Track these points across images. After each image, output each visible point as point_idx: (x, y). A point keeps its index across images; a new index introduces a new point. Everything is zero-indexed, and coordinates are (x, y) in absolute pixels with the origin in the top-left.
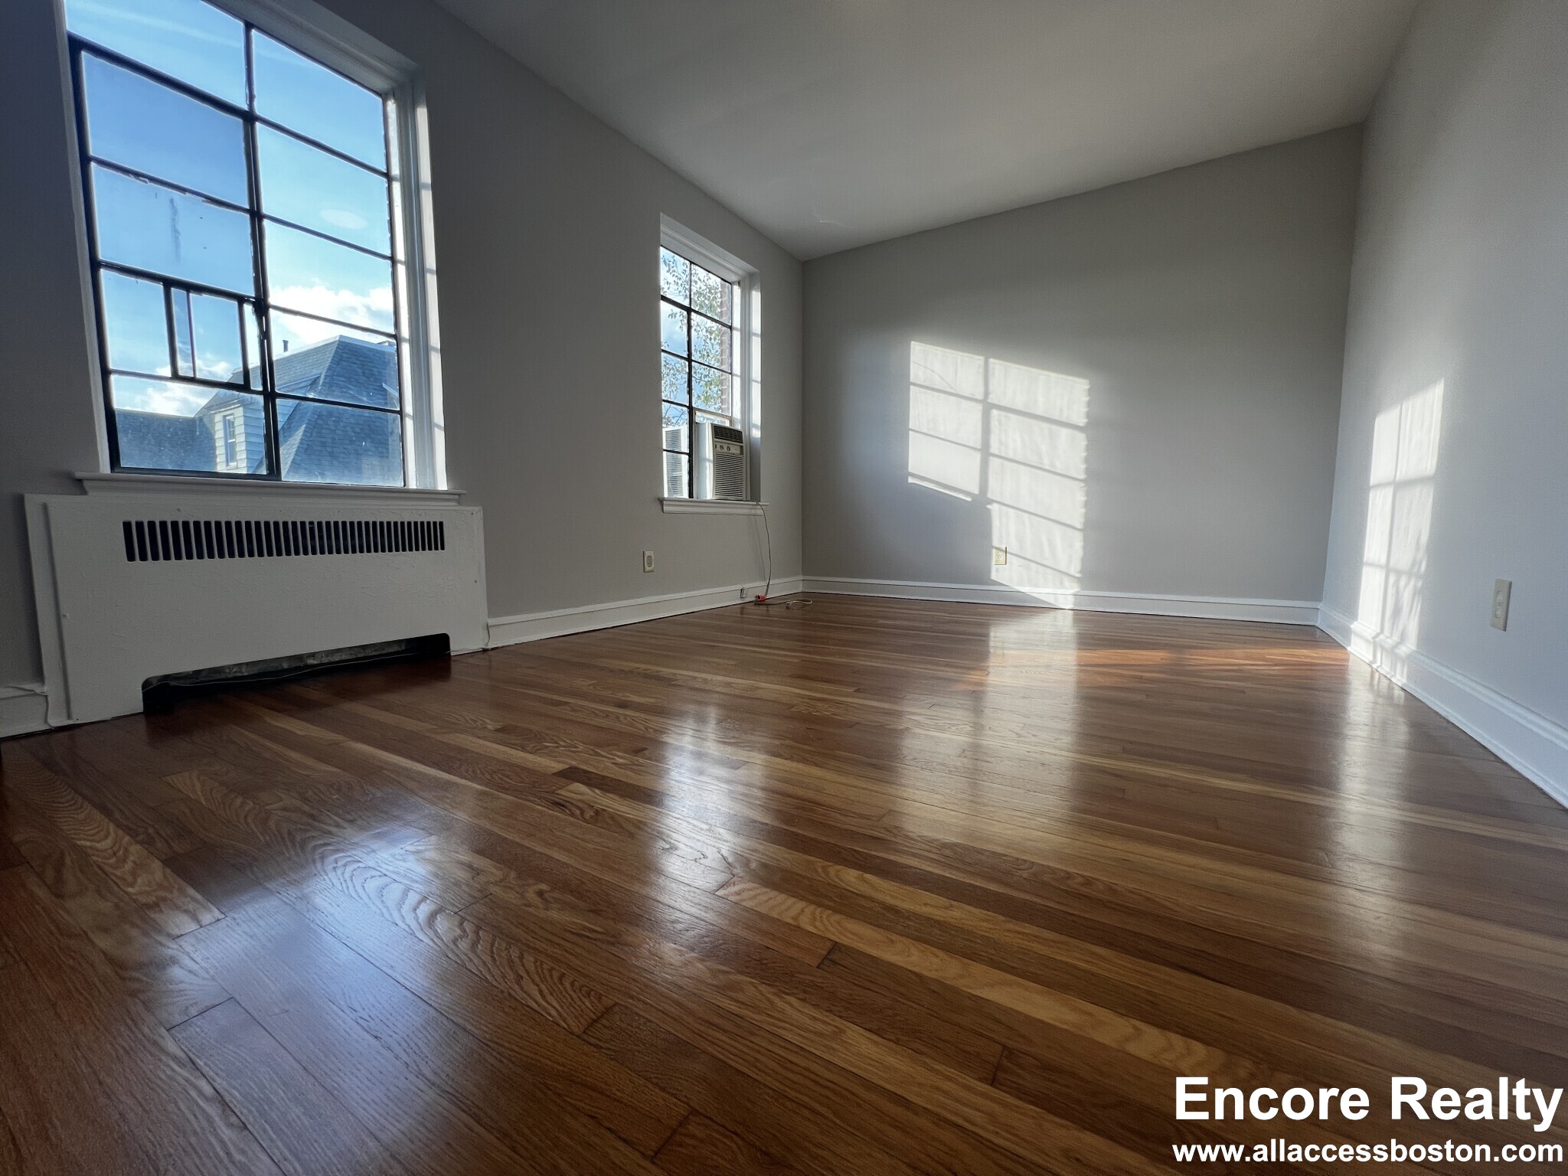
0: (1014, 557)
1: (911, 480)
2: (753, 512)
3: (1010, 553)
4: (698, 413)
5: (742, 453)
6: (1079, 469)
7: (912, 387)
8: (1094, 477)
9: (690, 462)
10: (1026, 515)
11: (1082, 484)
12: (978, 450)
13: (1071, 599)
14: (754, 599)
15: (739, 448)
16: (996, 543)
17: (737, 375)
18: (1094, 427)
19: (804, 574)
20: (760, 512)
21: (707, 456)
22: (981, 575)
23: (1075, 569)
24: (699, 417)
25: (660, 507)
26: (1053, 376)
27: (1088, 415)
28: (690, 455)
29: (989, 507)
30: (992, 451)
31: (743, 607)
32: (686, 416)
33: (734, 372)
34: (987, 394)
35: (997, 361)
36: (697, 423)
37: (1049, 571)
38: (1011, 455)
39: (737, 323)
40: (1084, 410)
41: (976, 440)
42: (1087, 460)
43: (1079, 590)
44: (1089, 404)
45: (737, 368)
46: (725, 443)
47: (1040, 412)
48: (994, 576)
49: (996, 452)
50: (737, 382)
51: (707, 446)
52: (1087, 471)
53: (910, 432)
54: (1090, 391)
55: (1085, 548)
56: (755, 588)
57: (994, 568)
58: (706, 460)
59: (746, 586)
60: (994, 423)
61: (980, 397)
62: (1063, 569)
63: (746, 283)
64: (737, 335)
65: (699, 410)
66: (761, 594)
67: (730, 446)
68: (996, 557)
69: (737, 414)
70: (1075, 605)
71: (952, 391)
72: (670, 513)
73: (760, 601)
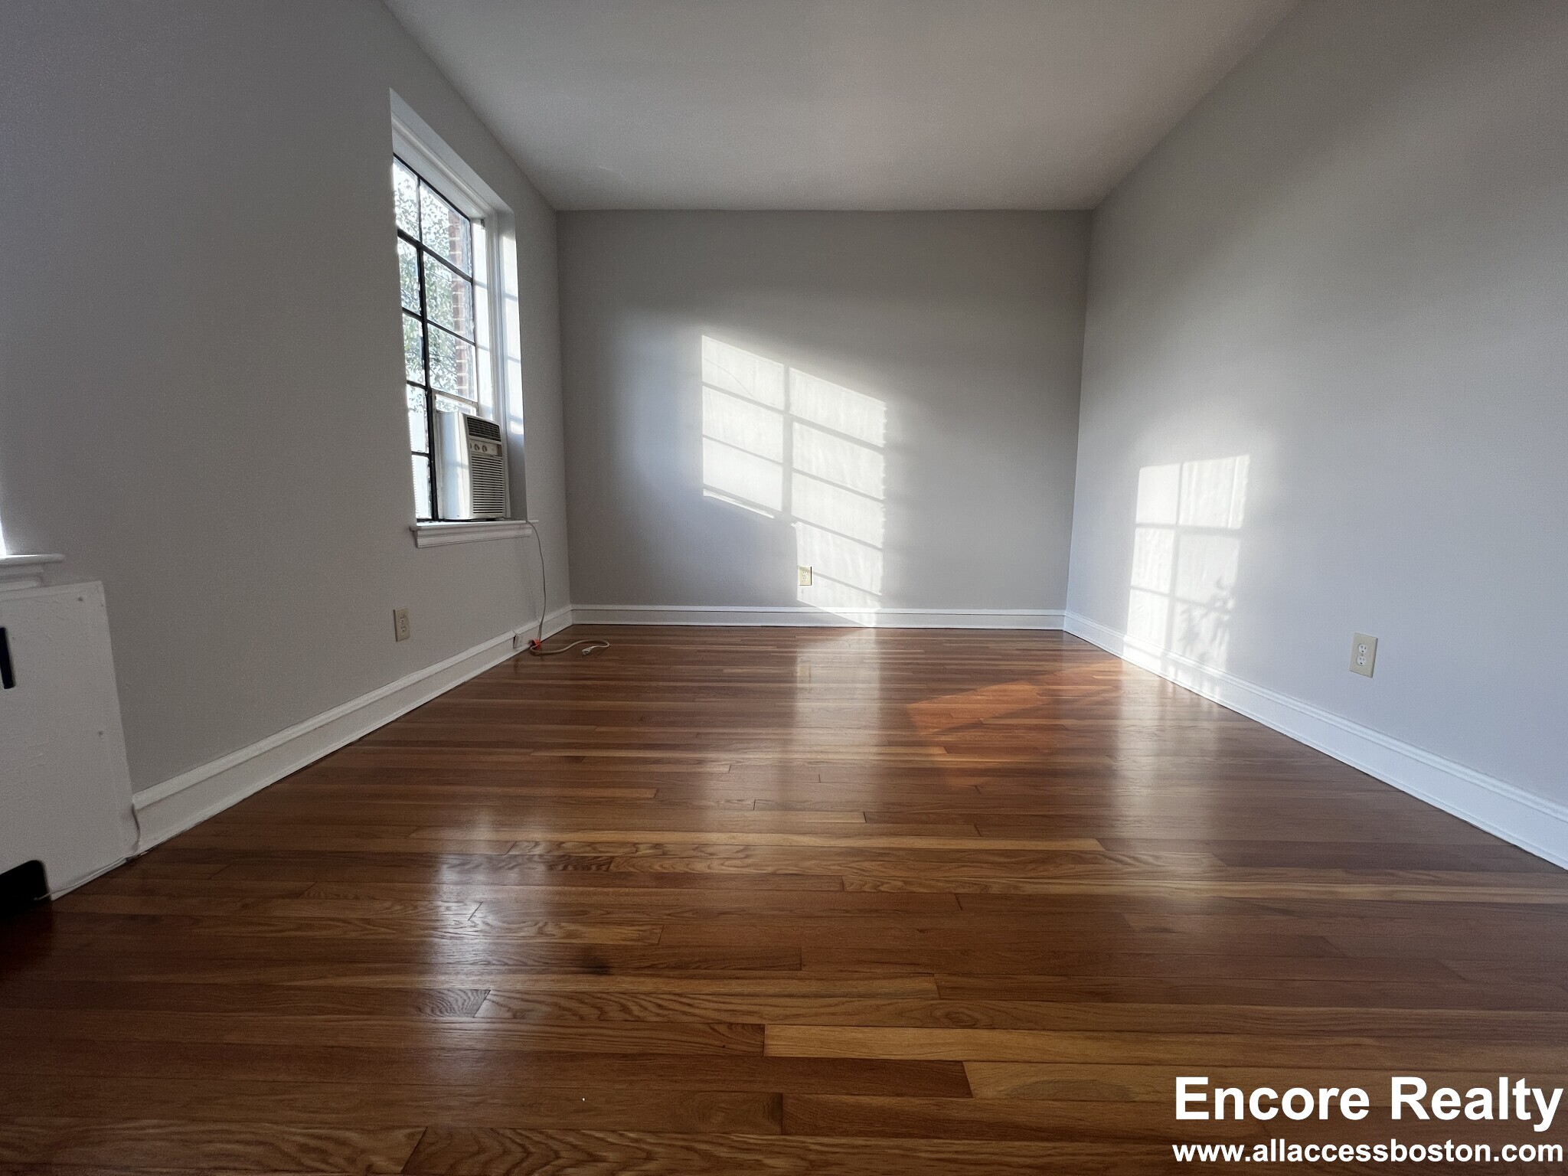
0: (819, 577)
1: (706, 493)
2: (521, 533)
3: (815, 573)
4: (439, 397)
5: (500, 454)
6: (878, 489)
7: (704, 387)
8: (892, 499)
9: (432, 466)
10: (830, 535)
11: (882, 505)
12: (780, 464)
13: (874, 617)
14: (527, 646)
15: (495, 448)
16: (801, 563)
17: (484, 348)
18: (892, 448)
19: (574, 601)
20: (529, 531)
21: (459, 459)
22: (787, 598)
23: (876, 589)
24: (440, 403)
25: (412, 542)
26: (854, 393)
27: (886, 437)
28: (431, 456)
29: (793, 525)
30: (795, 466)
31: (517, 659)
32: (423, 401)
33: (479, 342)
34: (788, 405)
35: (797, 371)
36: (438, 412)
37: (854, 591)
38: (814, 472)
39: (481, 275)
40: (882, 431)
41: (777, 453)
42: (885, 481)
43: (879, 608)
44: (887, 426)
45: (484, 338)
46: (481, 441)
47: (842, 429)
48: (800, 598)
49: (800, 468)
50: (485, 358)
51: (458, 446)
52: (886, 492)
53: (704, 439)
54: (886, 412)
55: (884, 567)
56: (527, 630)
57: (800, 589)
58: (456, 464)
59: (518, 631)
60: (796, 436)
61: (782, 408)
62: (867, 588)
63: (495, 223)
64: (482, 295)
65: (440, 393)
66: (535, 638)
67: (487, 445)
68: (801, 578)
69: (487, 401)
70: (877, 622)
71: (750, 397)
72: (425, 547)
73: (535, 649)
